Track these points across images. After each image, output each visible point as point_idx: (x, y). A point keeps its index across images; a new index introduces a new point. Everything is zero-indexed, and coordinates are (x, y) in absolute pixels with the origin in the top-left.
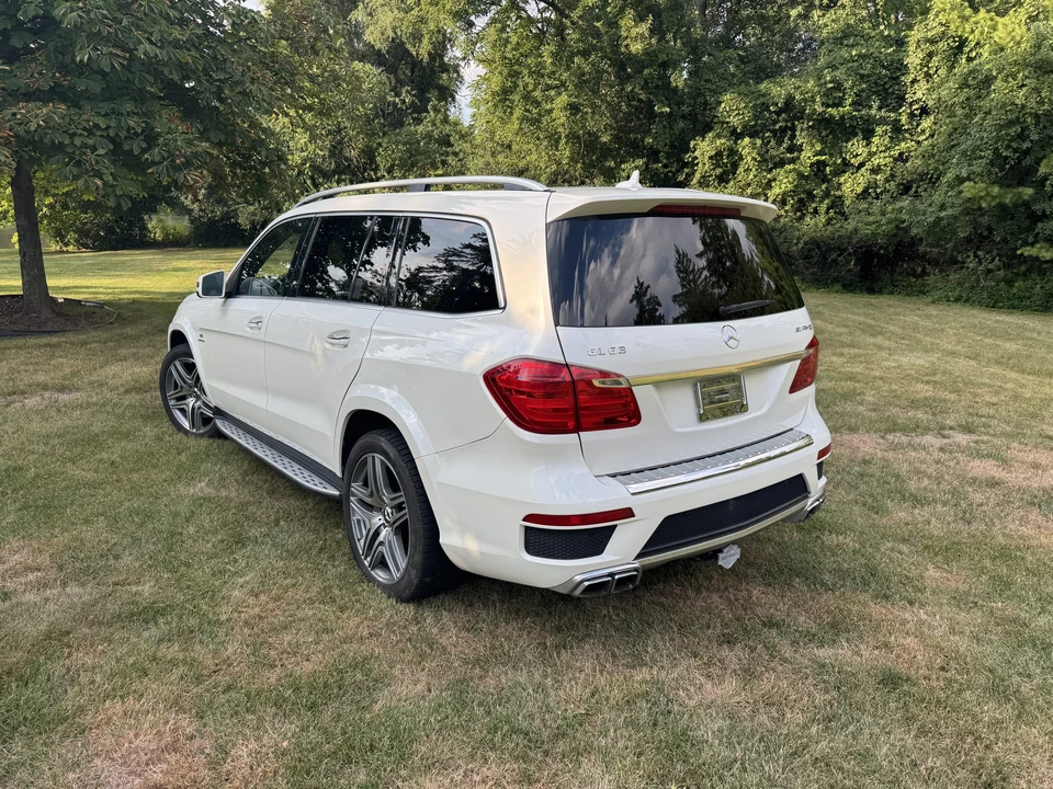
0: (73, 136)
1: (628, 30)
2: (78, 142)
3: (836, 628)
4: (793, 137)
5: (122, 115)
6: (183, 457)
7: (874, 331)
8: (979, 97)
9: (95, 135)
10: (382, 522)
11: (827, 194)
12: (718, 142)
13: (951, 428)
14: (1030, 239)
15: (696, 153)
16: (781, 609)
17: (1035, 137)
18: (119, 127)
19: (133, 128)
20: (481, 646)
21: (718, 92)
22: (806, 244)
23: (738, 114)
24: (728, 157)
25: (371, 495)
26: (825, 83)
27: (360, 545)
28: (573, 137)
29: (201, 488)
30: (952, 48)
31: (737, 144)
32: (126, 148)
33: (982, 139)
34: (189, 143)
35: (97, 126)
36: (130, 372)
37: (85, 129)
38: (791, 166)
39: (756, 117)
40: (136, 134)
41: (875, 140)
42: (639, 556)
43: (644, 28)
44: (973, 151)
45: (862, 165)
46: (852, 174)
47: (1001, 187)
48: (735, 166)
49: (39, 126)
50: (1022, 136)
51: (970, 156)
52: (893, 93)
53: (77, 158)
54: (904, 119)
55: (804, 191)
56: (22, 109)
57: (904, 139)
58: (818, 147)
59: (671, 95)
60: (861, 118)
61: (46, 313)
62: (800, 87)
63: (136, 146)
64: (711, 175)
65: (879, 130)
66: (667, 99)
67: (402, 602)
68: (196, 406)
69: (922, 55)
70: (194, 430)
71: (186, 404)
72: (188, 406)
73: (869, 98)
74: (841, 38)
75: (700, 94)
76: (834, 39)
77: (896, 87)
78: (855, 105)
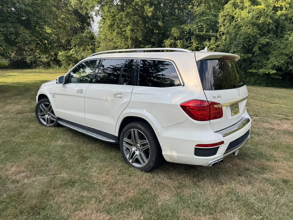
1: (147, 9)
3: (263, 169)
4: (191, 40)
5: (8, 27)
6: (49, 133)
8: (238, 31)
10: (135, 149)
12: (171, 41)
14: (251, 67)
15: (165, 44)
16: (247, 165)
17: (253, 41)
18: (7, 31)
19: (12, 32)
21: (171, 27)
23: (176, 34)
24: (174, 45)
25: (133, 141)
26: (199, 26)
27: (128, 156)
28: (132, 38)
29: (60, 142)
31: (176, 42)
32: (9, 38)
33: (240, 41)
34: (30, 36)
36: (15, 107)
38: (190, 48)
39: (181, 35)
40: (13, 33)
41: (211, 41)
42: (225, 154)
43: (152, 9)
44: (237, 44)
45: (208, 48)
47: (244, 54)
50: (249, 41)
51: (236, 46)
52: (215, 29)
54: (218, 36)
57: (218, 41)
58: (197, 43)
59: (158, 27)
60: (208, 35)
62: (192, 27)
63: (13, 37)
65: (212, 38)
66: (157, 29)
67: (146, 172)
68: (49, 117)
69: (222, 19)
70: (48, 125)
71: (45, 117)
72: (46, 118)
73: (209, 30)
74: (202, 14)
75: (166, 28)
76: (200, 14)
77: (216, 27)
78: (206, 32)
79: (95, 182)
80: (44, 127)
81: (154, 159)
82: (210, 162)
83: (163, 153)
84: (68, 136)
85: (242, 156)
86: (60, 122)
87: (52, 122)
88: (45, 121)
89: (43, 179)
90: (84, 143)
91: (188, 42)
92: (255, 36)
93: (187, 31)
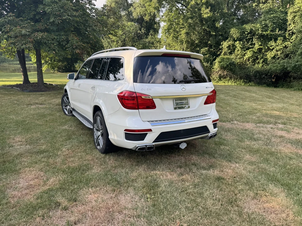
0: (48, 40)
1: (203, 11)
2: (49, 42)
4: (252, 41)
5: (61, 35)
6: (64, 120)
7: (270, 97)
9: (54, 41)
10: (100, 134)
11: (262, 58)
12: (229, 43)
13: (279, 123)
15: (223, 46)
16: (199, 161)
18: (60, 38)
21: (230, 28)
22: (255, 72)
23: (236, 35)
24: (232, 47)
25: (98, 127)
26: (262, 25)
28: (187, 42)
31: (235, 43)
32: (61, 44)
34: (77, 42)
35: (54, 38)
37: (51, 39)
38: (251, 49)
39: (241, 35)
40: (64, 40)
41: (278, 42)
42: (154, 142)
43: (208, 10)
45: (273, 49)
46: (270, 52)
48: (234, 50)
49: (40, 38)
52: (284, 28)
53: (49, 46)
54: (287, 35)
55: (255, 57)
56: (36, 34)
57: (287, 41)
58: (260, 44)
59: (216, 29)
60: (274, 35)
62: (254, 26)
63: (64, 43)
64: (227, 52)
65: (279, 38)
66: (215, 30)
67: (102, 153)
69: (292, 17)
70: (68, 115)
72: (68, 108)
73: (276, 29)
74: (268, 12)
75: (224, 29)
76: (266, 12)
77: (285, 26)
78: (271, 31)
82: (137, 146)
83: (110, 137)
86: (74, 113)
88: (67, 111)
91: (250, 43)
93: (247, 31)
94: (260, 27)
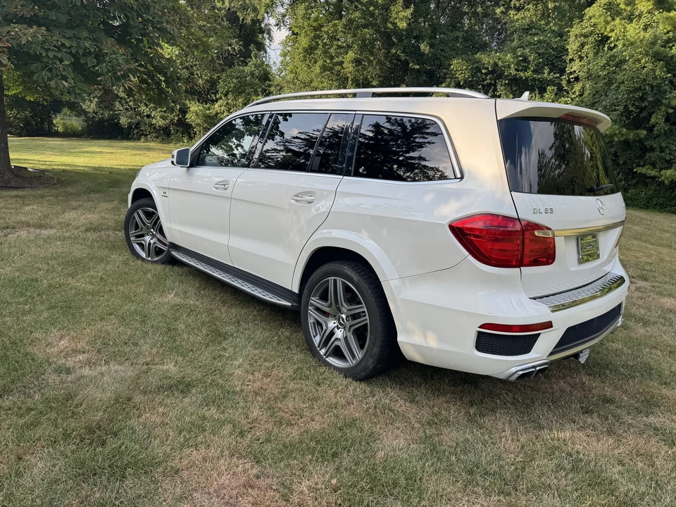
0: (47, 50)
2: (51, 55)
3: (649, 404)
4: (495, 90)
5: (80, 39)
6: (149, 276)
8: (615, 73)
9: (61, 51)
10: (336, 325)
14: (642, 163)
16: (609, 391)
17: (651, 99)
18: (78, 46)
19: (89, 49)
20: (426, 414)
21: (450, 58)
23: (462, 73)
25: (330, 306)
26: (517, 57)
27: (317, 340)
28: (355, 81)
29: (171, 298)
30: (597, 41)
33: (617, 98)
34: (127, 62)
35: (63, 45)
36: (84, 217)
37: (55, 46)
39: (473, 76)
40: (90, 53)
41: (546, 95)
42: (551, 354)
43: (409, 12)
44: (610, 106)
47: (627, 129)
49: (28, 40)
50: (642, 99)
51: (608, 109)
52: (557, 67)
53: (50, 66)
54: (564, 83)
56: (16, 29)
57: (564, 96)
59: (419, 57)
60: (539, 80)
61: (8, 176)
62: (501, 58)
63: (91, 61)
65: (549, 88)
66: (418, 60)
67: (356, 381)
68: (152, 242)
69: (578, 44)
70: (149, 259)
71: (144, 240)
72: (146, 242)
73: (543, 68)
74: (527, 29)
75: (437, 59)
76: (523, 29)
77: (560, 63)
78: (535, 71)
79: (238, 389)
80: (139, 262)
81: (376, 350)
82: (514, 370)
83: (400, 339)
84: (191, 287)
85: (598, 367)
86: (174, 253)
87: (159, 252)
88: (143, 250)
89: (123, 370)
90: (224, 302)
92: (659, 86)
93: (487, 68)
94: (512, 60)
